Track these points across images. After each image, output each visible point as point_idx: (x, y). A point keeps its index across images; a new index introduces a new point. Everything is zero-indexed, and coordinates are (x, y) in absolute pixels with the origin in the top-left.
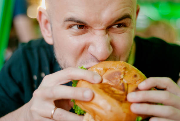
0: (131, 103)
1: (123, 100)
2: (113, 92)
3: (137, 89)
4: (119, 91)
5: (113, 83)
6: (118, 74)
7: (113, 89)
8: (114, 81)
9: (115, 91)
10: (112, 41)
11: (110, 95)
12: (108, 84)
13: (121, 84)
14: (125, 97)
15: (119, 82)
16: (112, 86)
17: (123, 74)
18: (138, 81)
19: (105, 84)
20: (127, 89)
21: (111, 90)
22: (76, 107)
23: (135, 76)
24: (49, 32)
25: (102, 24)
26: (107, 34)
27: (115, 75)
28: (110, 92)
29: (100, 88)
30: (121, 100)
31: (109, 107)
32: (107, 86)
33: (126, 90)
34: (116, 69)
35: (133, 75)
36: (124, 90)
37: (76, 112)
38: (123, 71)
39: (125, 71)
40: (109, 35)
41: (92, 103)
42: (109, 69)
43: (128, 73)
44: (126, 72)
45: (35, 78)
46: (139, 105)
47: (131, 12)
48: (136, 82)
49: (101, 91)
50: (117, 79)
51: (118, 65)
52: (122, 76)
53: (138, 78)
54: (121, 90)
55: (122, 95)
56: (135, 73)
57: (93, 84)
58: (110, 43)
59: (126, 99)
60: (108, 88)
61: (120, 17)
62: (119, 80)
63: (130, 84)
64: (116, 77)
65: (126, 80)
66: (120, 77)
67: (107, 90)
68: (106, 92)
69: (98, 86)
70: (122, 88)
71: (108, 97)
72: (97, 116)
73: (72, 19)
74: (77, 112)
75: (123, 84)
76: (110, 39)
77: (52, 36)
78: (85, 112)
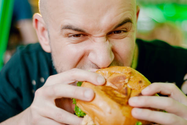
0: (133, 107)
1: (124, 103)
2: (115, 95)
3: (140, 94)
4: (122, 94)
5: (116, 86)
6: (122, 78)
7: (116, 92)
8: (118, 85)
9: (117, 94)
10: (114, 47)
11: (111, 97)
12: (111, 87)
13: (124, 88)
14: (126, 101)
15: (123, 86)
16: (115, 90)
17: (128, 79)
18: (142, 87)
19: (108, 87)
20: (131, 93)
21: (113, 93)
22: (77, 109)
23: (140, 82)
24: (46, 40)
25: (101, 31)
26: (108, 40)
27: (119, 79)
28: (112, 95)
29: (102, 90)
30: (122, 103)
31: (108, 109)
32: (110, 89)
33: (129, 94)
34: (122, 73)
35: (138, 81)
36: (126, 94)
37: (76, 114)
38: (128, 76)
39: (130, 76)
40: (109, 41)
41: (92, 104)
42: (115, 73)
43: (133, 78)
44: (132, 77)
45: (34, 83)
46: (141, 110)
47: (131, 15)
48: (141, 88)
49: (103, 92)
50: (121, 83)
51: (124, 70)
52: (126, 81)
53: (143, 84)
54: (123, 94)
55: (124, 99)
56: (140, 79)
57: (96, 85)
58: (111, 50)
59: (128, 103)
60: (110, 91)
61: (120, 23)
62: (123, 84)
63: (134, 89)
64: (121, 81)
65: (130, 85)
66: (124, 82)
67: (109, 92)
68: (107, 94)
69: (101, 88)
70: (125, 92)
71: (109, 100)
72: (96, 118)
73: (70, 26)
74: (78, 114)
75: (127, 88)
76: (111, 45)
77: (50, 44)
78: (85, 114)
